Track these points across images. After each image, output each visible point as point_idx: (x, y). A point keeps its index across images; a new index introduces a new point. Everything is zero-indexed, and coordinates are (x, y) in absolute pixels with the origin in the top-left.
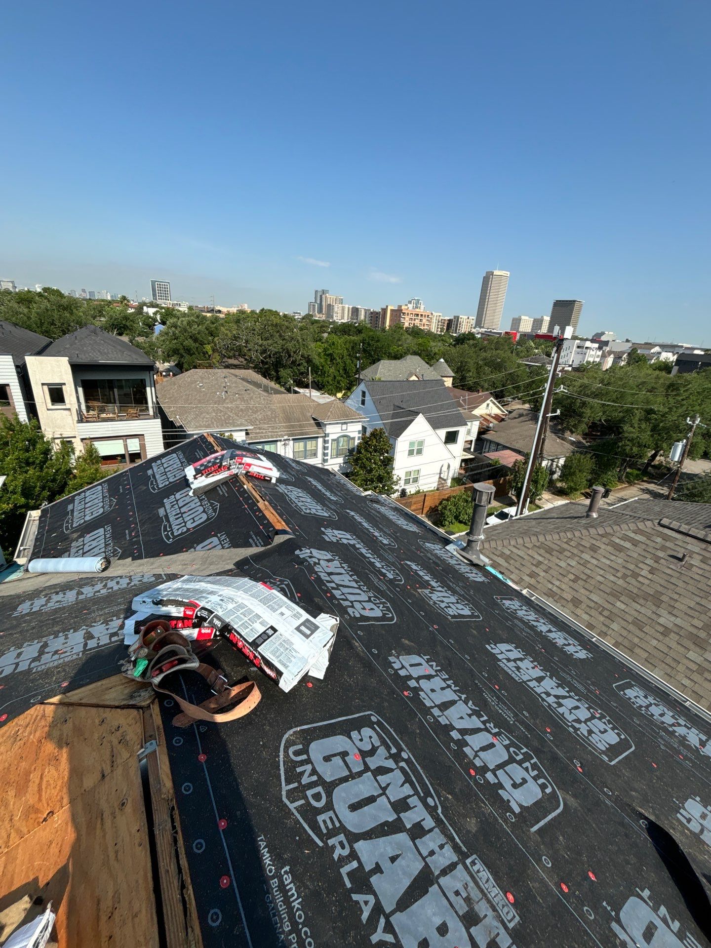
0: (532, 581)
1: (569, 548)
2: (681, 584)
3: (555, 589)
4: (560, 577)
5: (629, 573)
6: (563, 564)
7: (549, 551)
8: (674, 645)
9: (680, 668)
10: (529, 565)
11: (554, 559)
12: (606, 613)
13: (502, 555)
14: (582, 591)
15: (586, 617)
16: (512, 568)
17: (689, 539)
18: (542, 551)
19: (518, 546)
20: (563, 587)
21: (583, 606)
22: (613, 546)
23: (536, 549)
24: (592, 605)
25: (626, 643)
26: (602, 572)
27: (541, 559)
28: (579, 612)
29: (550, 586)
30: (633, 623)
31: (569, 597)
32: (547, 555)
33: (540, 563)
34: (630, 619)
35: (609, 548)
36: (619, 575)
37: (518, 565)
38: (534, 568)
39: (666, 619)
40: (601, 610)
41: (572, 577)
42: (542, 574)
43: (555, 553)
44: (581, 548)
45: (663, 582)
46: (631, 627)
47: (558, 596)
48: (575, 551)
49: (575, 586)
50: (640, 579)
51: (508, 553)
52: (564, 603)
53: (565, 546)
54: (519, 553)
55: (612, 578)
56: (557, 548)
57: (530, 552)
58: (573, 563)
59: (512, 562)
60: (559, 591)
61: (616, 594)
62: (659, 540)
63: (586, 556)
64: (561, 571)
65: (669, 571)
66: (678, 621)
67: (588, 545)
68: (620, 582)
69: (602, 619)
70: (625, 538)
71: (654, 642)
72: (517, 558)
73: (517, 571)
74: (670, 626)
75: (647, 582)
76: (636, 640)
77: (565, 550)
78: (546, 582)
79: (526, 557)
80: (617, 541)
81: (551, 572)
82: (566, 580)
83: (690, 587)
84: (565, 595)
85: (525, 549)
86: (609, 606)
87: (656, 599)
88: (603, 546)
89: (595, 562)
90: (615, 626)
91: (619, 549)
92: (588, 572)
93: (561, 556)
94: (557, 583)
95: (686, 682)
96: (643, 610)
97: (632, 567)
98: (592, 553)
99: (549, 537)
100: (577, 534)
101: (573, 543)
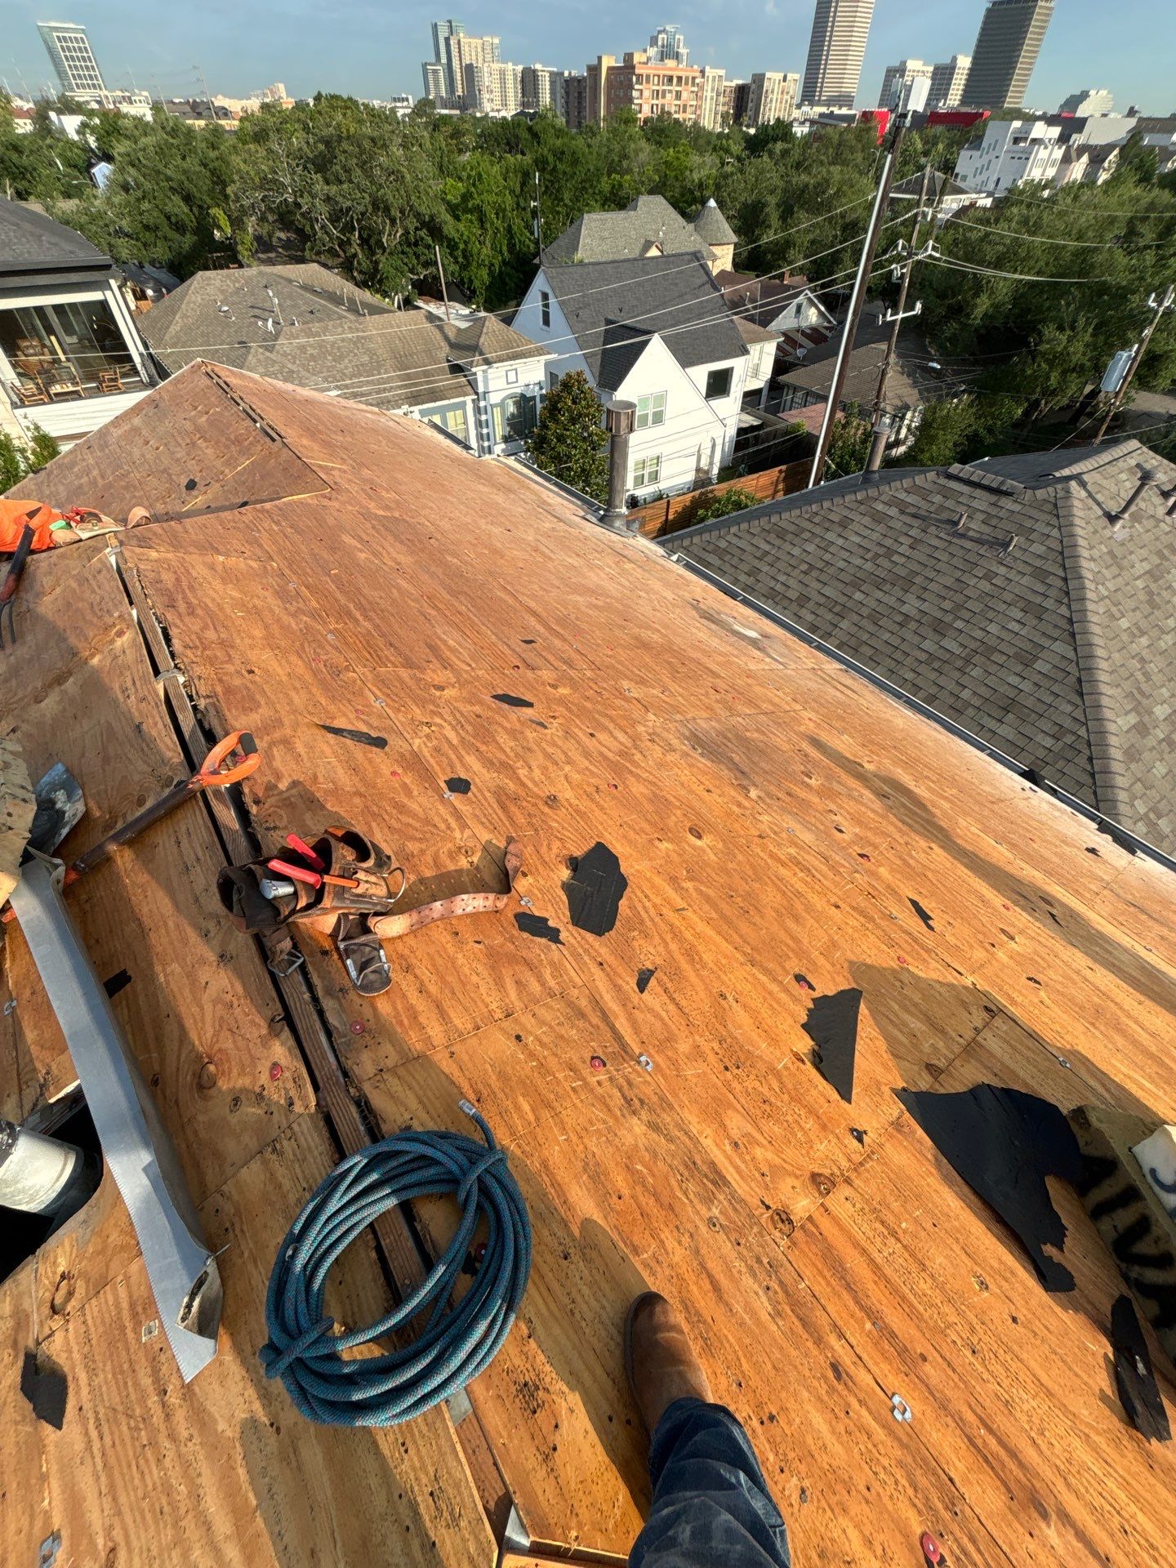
0: (750, 581)
1: (810, 526)
2: (944, 557)
3: (778, 587)
5: (881, 551)
6: (796, 551)
7: (782, 534)
8: (909, 636)
9: (908, 661)
10: (749, 558)
11: (787, 547)
12: (837, 609)
14: (815, 585)
15: (810, 617)
17: (978, 493)
18: (772, 538)
19: (740, 534)
20: (791, 582)
21: (811, 605)
22: (872, 516)
23: (764, 534)
24: (822, 600)
25: (853, 642)
26: (845, 555)
27: (767, 547)
28: (803, 612)
29: (772, 584)
30: (869, 617)
31: (793, 595)
32: (778, 542)
33: (766, 553)
34: (865, 612)
35: (866, 520)
36: (868, 556)
37: (735, 561)
38: (756, 563)
39: (912, 605)
40: (830, 604)
41: (804, 567)
42: (766, 568)
43: (789, 537)
44: (827, 525)
45: (923, 559)
46: (865, 623)
48: (818, 530)
49: (807, 579)
50: (895, 558)
52: (786, 603)
53: (806, 525)
54: (742, 544)
55: (858, 562)
56: (792, 528)
57: (754, 541)
58: (811, 548)
61: (856, 584)
62: (938, 499)
63: (831, 536)
64: (793, 562)
65: (935, 542)
66: (925, 607)
67: (837, 520)
68: (868, 566)
69: (829, 616)
70: (894, 502)
71: (886, 636)
74: (913, 613)
75: (902, 560)
76: (865, 637)
77: (804, 530)
79: (748, 548)
80: (880, 507)
81: (779, 565)
82: (796, 573)
83: (955, 561)
85: (748, 537)
86: (842, 599)
87: (907, 583)
88: (858, 518)
89: (840, 542)
90: (844, 624)
91: (879, 518)
92: (827, 557)
93: (796, 541)
94: (782, 578)
95: (909, 676)
96: (886, 599)
97: (888, 542)
98: (840, 529)
99: (785, 515)
100: (826, 504)
101: (817, 520)
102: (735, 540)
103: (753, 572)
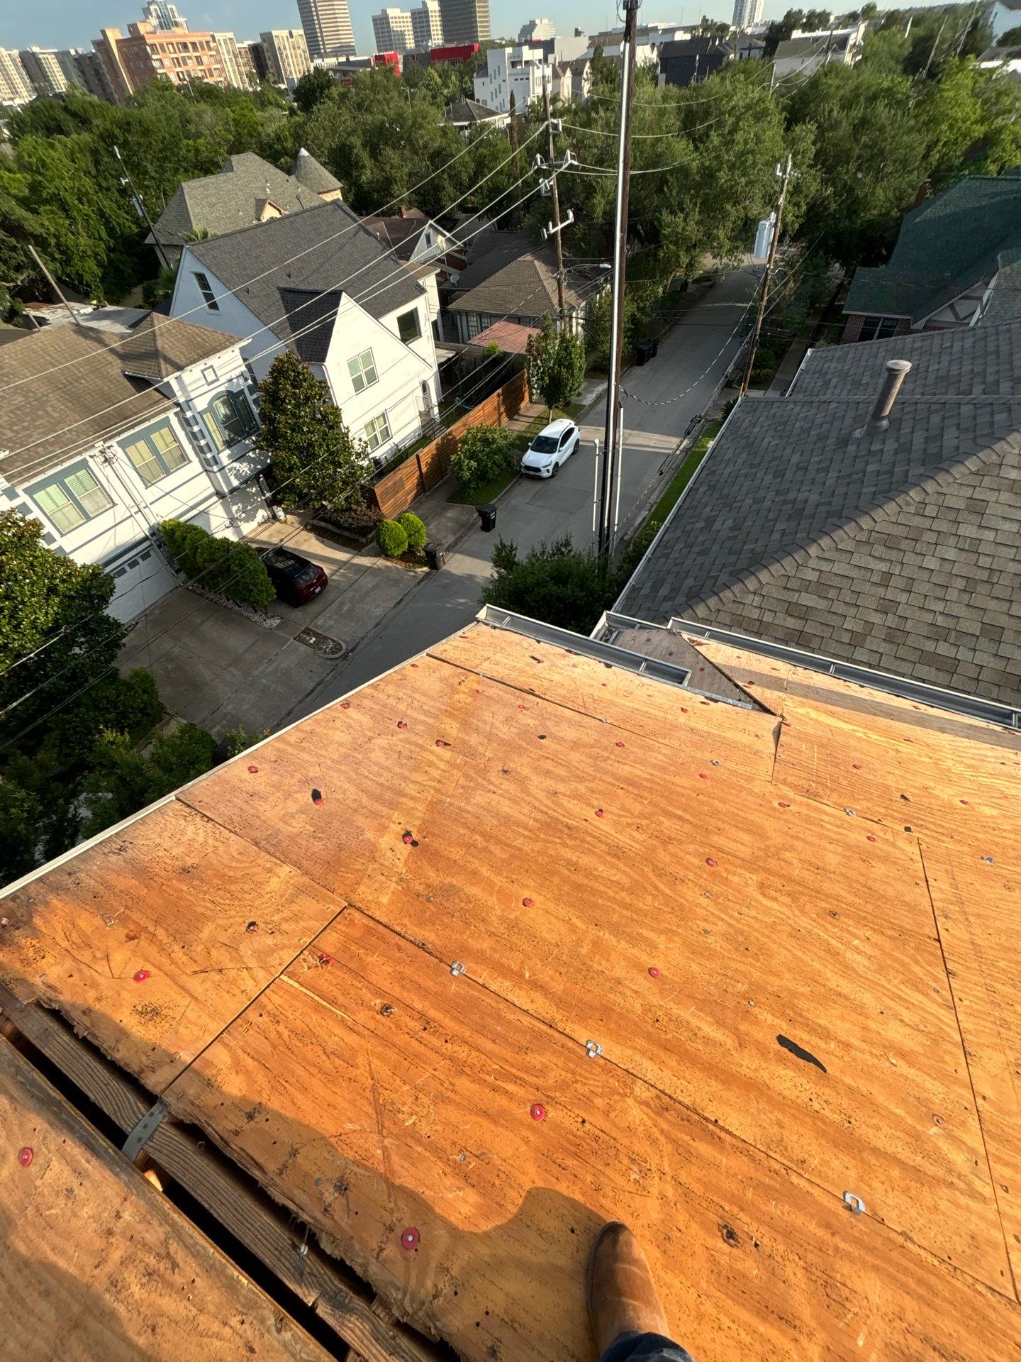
0: (891, 620)
1: (927, 523)
3: (940, 620)
4: (939, 592)
6: (931, 563)
7: (890, 542)
10: (867, 587)
11: (911, 558)
13: (806, 586)
14: (993, 605)
16: (841, 609)
18: (879, 550)
19: (827, 555)
20: (956, 610)
22: (1011, 490)
23: (866, 549)
27: (883, 567)
29: (928, 618)
31: (975, 628)
32: (894, 555)
33: (887, 576)
35: (1005, 497)
38: (881, 592)
41: (960, 583)
42: (903, 598)
43: (904, 545)
44: (952, 516)
47: (953, 634)
48: (944, 526)
49: (978, 600)
51: (812, 576)
53: (917, 521)
54: (839, 568)
57: (857, 561)
58: (951, 554)
59: (832, 594)
60: (950, 623)
63: (968, 530)
64: (937, 579)
67: (960, 505)
72: (836, 582)
73: (853, 610)
77: (922, 530)
78: (918, 613)
79: (854, 573)
82: (952, 595)
84: (965, 626)
85: (844, 556)
88: (992, 497)
89: (990, 536)
92: (985, 561)
93: (921, 548)
94: (939, 606)
98: (975, 519)
99: (878, 514)
100: (930, 487)
101: (930, 511)
102: (826, 567)
103: (886, 607)
